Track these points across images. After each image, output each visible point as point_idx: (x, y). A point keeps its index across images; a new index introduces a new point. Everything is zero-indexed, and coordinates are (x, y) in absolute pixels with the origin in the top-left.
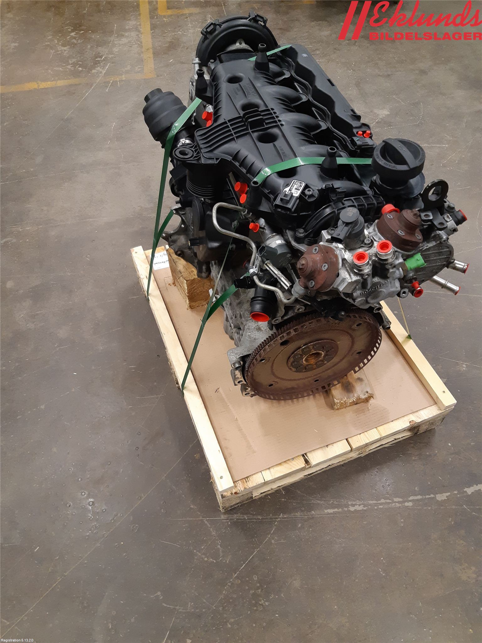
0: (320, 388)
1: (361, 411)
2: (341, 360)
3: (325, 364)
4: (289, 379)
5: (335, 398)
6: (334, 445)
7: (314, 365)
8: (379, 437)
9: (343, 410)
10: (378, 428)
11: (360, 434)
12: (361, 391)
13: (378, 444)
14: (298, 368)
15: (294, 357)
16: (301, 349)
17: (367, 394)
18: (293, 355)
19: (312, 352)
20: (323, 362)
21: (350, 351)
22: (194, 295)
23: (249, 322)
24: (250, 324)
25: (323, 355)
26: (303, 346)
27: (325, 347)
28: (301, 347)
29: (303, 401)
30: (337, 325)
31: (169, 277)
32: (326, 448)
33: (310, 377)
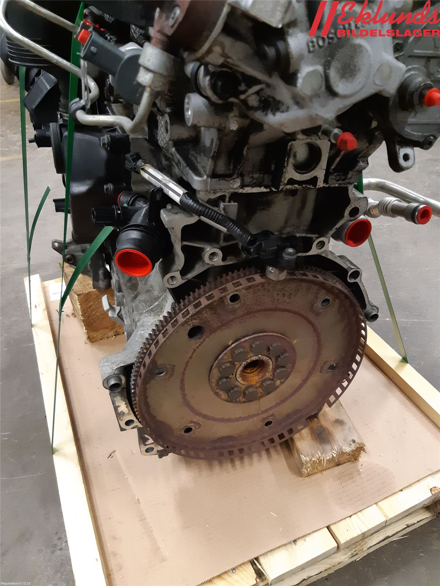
0: (276, 438)
1: (347, 476)
2: (305, 381)
3: (277, 387)
4: (220, 417)
5: (302, 455)
6: (308, 539)
7: (257, 388)
8: (383, 519)
9: (319, 475)
10: (379, 503)
11: (350, 516)
12: (344, 440)
13: (380, 536)
14: (230, 391)
15: (219, 366)
16: (229, 349)
17: (353, 445)
18: (217, 361)
19: (251, 357)
20: (273, 382)
21: (316, 362)
22: (93, 319)
23: (145, 316)
24: (146, 319)
25: (271, 367)
26: (232, 344)
27: (272, 347)
28: (229, 346)
29: (251, 464)
30: (288, 300)
31: (69, 307)
32: (294, 545)
33: (254, 416)
